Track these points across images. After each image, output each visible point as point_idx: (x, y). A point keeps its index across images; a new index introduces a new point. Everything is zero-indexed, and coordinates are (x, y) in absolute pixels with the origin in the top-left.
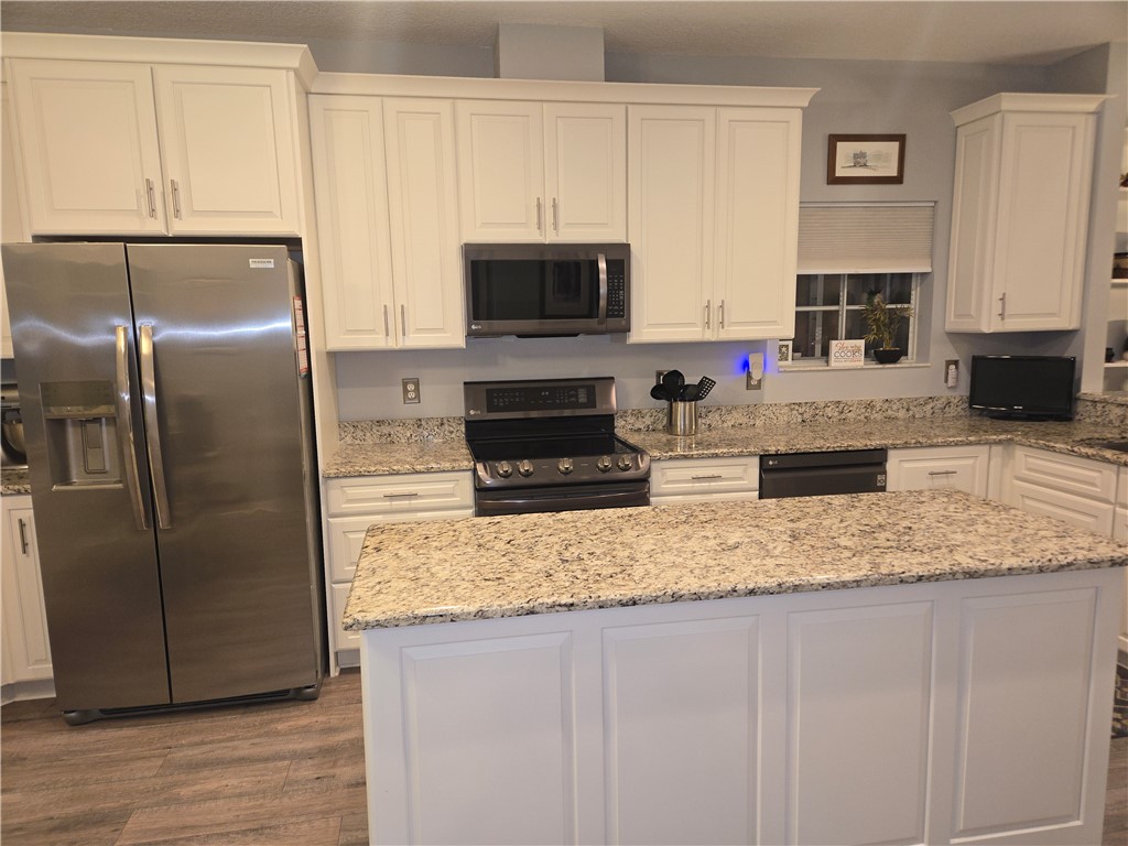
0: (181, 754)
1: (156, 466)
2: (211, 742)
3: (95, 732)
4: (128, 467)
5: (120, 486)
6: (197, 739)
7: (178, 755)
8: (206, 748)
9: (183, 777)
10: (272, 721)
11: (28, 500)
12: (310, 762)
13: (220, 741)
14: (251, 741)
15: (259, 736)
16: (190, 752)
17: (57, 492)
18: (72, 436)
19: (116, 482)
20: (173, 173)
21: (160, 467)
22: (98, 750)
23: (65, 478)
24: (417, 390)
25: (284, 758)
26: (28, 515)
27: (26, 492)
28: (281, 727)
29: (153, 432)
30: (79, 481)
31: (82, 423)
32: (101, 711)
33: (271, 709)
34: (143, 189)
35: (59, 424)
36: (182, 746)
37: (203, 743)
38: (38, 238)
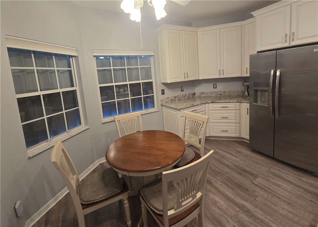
0: (273, 170)
1: (276, 103)
2: (282, 172)
3: (256, 154)
4: (270, 102)
5: (268, 106)
6: (279, 169)
7: (272, 170)
8: (280, 173)
9: (272, 176)
10: (301, 176)
11: (249, 104)
12: (310, 195)
13: (284, 173)
14: (294, 178)
15: (296, 178)
16: (276, 171)
17: (254, 104)
18: (259, 93)
19: (267, 105)
20: (293, 30)
21: (277, 103)
22: (255, 159)
23: (256, 102)
25: (302, 188)
26: (249, 107)
27: (248, 103)
28: (303, 179)
29: (277, 94)
30: (259, 103)
31: (262, 91)
32: (258, 151)
33: (302, 173)
34: (284, 36)
35: (256, 91)
36: (274, 168)
37: (279, 171)
38: (258, 52)
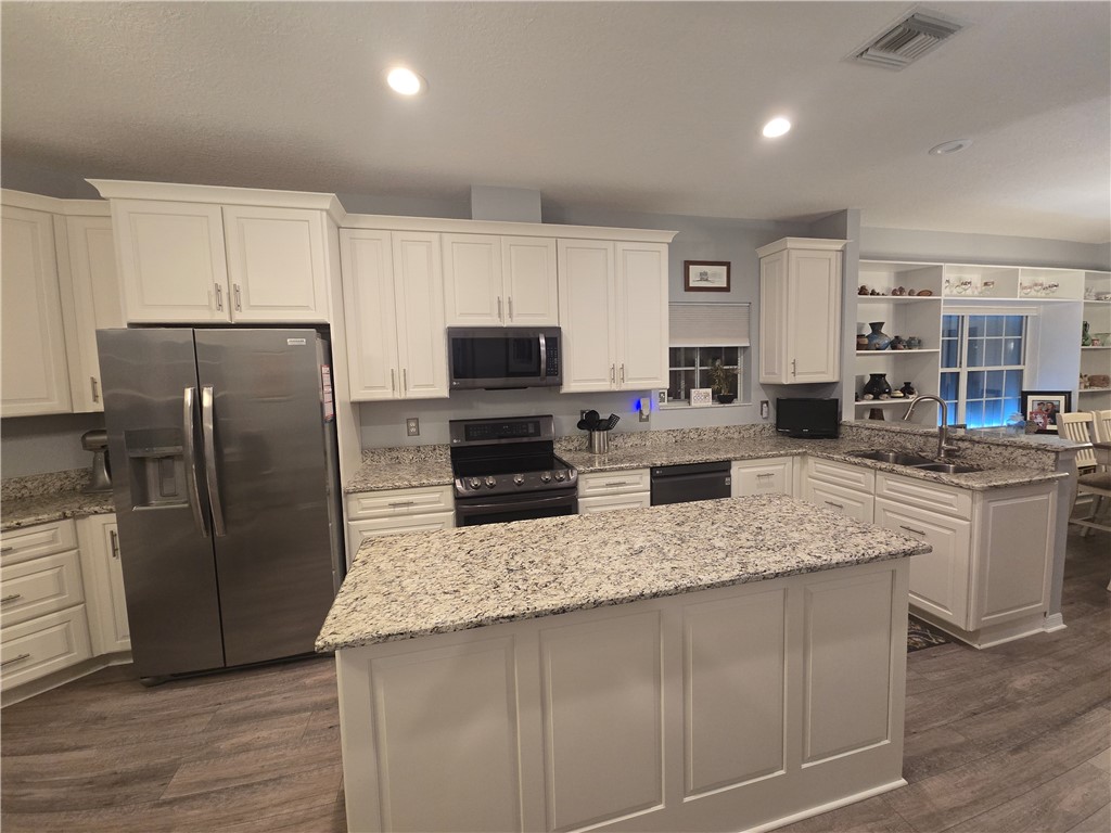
0: (228, 710)
1: (213, 490)
2: (254, 697)
3: (163, 692)
4: (191, 490)
5: (186, 505)
6: (244, 695)
7: (225, 711)
8: (248, 703)
9: (225, 731)
10: (302, 677)
11: (113, 517)
12: (326, 712)
13: (260, 696)
14: (284, 695)
15: (290, 691)
16: (235, 708)
17: (139, 512)
18: (152, 470)
19: (184, 503)
20: (236, 280)
21: (216, 491)
22: (163, 709)
23: (145, 502)
24: (417, 427)
25: (306, 710)
26: (115, 528)
27: (111, 511)
28: (308, 681)
29: (211, 464)
30: (156, 504)
31: (160, 459)
32: (172, 675)
34: (213, 292)
35: (141, 461)
36: (230, 702)
37: (247, 698)
38: (131, 325)
